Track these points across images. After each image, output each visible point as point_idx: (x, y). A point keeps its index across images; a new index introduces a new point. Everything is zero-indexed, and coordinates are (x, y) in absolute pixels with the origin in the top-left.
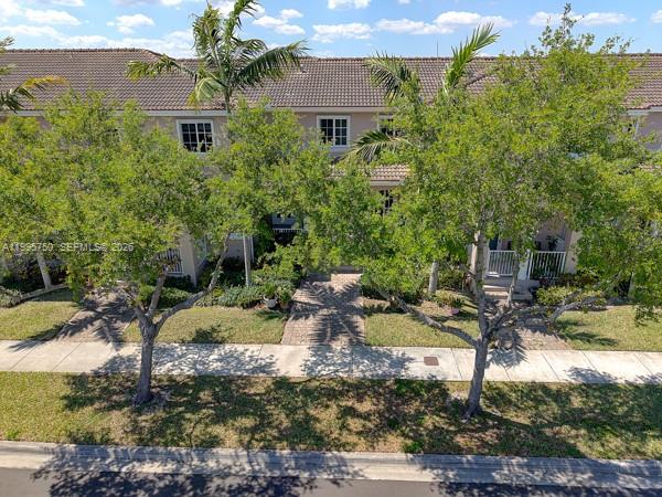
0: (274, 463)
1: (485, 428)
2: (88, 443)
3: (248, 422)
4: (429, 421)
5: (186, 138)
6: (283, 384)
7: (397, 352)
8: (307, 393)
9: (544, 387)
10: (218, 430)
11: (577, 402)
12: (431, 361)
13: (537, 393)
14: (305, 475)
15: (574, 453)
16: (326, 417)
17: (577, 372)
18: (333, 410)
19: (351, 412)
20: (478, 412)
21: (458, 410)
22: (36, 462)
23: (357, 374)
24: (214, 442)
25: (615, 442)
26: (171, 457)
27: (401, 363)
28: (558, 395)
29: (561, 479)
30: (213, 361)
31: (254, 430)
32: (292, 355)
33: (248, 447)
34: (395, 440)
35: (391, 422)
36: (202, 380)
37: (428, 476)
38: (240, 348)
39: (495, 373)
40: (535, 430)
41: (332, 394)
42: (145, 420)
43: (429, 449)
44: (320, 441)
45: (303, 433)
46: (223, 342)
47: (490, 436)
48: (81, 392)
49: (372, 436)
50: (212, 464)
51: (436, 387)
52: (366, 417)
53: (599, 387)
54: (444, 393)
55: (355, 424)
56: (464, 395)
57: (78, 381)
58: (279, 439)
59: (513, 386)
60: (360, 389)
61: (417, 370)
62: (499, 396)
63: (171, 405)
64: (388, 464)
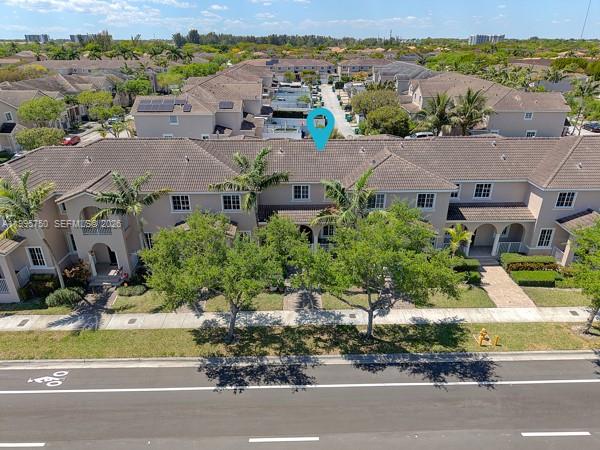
0: (290, 360)
1: (372, 343)
2: (213, 357)
3: (277, 346)
4: (351, 342)
5: (225, 202)
6: (288, 329)
7: (337, 312)
8: (300, 332)
9: (399, 327)
10: (265, 349)
11: (411, 332)
12: (353, 316)
13: (395, 329)
14: (303, 364)
15: (405, 351)
16: (309, 342)
17: (414, 319)
18: (312, 339)
19: (319, 339)
20: (371, 338)
21: (362, 338)
22: (197, 364)
23: (320, 323)
24: (266, 354)
25: (421, 347)
26: (249, 360)
27: (339, 317)
28: (404, 329)
29: (398, 361)
30: (253, 319)
31: (280, 349)
32: (289, 316)
33: (279, 355)
34: (337, 350)
35: (336, 344)
36: (251, 329)
37: (350, 362)
38: (265, 313)
39: (378, 321)
40: (392, 343)
41: (311, 333)
42: (233, 346)
43: (349, 353)
44: (307, 351)
45: (300, 349)
46: (255, 310)
47: (374, 347)
48: (201, 336)
49: (328, 349)
50: (266, 362)
51: (353, 328)
52: (325, 341)
53: (422, 325)
54: (357, 331)
55: (321, 344)
56: (365, 331)
57: (195, 332)
58: (291, 351)
59: (386, 326)
60: (322, 330)
61: (346, 321)
62: (380, 331)
63: (243, 340)
64: (334, 359)
